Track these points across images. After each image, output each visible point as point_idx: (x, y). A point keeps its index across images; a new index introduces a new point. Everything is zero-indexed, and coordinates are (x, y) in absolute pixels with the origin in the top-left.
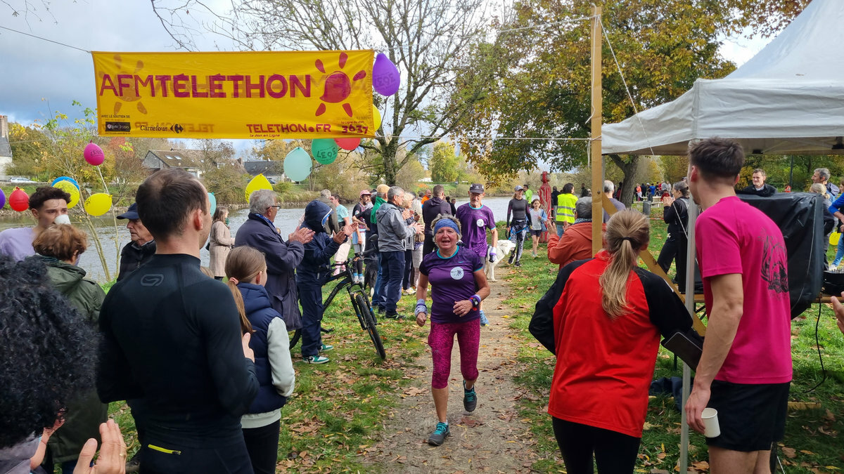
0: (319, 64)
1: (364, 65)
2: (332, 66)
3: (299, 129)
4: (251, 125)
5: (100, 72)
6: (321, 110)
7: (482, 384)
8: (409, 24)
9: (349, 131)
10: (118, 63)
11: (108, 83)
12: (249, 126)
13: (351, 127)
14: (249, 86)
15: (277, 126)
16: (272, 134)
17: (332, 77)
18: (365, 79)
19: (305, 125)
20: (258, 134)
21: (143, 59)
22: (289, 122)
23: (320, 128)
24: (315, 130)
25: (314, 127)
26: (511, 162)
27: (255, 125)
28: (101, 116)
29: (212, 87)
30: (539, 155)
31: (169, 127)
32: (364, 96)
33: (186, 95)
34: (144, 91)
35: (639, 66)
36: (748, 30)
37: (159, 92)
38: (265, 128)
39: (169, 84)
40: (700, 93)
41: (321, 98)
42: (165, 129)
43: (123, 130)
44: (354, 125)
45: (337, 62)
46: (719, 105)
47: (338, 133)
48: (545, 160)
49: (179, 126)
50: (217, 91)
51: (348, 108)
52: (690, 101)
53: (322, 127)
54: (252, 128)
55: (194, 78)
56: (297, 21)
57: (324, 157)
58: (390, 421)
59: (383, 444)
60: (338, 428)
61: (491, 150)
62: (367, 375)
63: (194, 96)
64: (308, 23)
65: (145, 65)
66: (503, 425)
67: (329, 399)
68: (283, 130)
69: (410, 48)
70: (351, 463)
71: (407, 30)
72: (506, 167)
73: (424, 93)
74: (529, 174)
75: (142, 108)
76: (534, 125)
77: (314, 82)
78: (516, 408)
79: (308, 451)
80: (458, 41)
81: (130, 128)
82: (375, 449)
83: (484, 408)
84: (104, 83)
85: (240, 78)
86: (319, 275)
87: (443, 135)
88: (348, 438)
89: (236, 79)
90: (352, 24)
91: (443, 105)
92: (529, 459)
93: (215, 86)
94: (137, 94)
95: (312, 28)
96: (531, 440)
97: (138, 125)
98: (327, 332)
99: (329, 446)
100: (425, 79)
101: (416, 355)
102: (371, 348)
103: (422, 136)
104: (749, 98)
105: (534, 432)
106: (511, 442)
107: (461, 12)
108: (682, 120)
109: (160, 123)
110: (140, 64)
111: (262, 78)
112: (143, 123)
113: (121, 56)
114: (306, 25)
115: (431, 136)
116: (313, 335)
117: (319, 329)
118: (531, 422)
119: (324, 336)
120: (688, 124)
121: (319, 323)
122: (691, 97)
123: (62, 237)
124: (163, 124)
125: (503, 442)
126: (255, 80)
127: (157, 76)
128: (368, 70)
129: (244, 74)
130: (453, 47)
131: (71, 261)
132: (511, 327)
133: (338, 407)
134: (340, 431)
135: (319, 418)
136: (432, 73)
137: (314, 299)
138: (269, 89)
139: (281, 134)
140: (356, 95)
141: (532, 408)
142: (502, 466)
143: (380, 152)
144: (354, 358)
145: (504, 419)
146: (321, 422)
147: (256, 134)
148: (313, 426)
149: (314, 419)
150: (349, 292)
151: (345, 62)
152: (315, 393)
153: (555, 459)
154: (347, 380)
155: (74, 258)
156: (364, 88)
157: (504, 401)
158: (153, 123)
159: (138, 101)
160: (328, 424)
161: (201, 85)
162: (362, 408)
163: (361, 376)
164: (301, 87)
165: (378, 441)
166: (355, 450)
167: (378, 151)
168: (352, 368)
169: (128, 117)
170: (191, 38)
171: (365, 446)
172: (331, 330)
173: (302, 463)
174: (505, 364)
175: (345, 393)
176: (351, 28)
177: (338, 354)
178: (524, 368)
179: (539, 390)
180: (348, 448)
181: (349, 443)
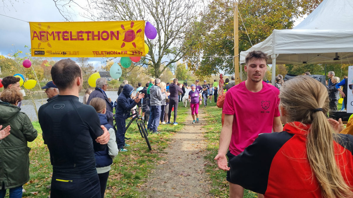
0: (122, 26)
1: (141, 27)
2: (128, 27)
3: (114, 53)
4: (95, 52)
5: (32, 31)
6: (123, 45)
7: (191, 159)
8: (165, 14)
9: (135, 54)
10: (40, 26)
11: (35, 35)
12: (94, 52)
13: (136, 52)
14: (94, 36)
15: (105, 52)
16: (103, 55)
17: (128, 32)
18: (141, 32)
19: (117, 51)
20: (97, 55)
21: (50, 25)
22: (110, 50)
23: (123, 53)
24: (121, 53)
25: (120, 52)
26: (208, 71)
27: (96, 52)
28: (32, 48)
29: (78, 36)
30: (220, 68)
31: (61, 53)
32: (141, 39)
33: (68, 39)
34: (51, 38)
35: (260, 31)
36: (305, 16)
37: (57, 38)
38: (100, 53)
39: (61, 35)
40: (275, 35)
41: (123, 40)
42: (59, 54)
43: (41, 54)
44: (137, 51)
45: (130, 25)
46: (283, 40)
47: (130, 55)
48: (222, 70)
49: (64, 52)
50: (80, 38)
51: (134, 44)
52: (272, 38)
53: (124, 52)
54: (95, 53)
55: (71, 32)
56: (119, 13)
57: (126, 65)
58: (151, 174)
59: (147, 183)
60: (128, 177)
61: (200, 66)
62: (143, 156)
63: (71, 40)
64: (123, 14)
65: (51, 27)
66: (198, 176)
67: (126, 165)
68: (108, 53)
69: (165, 24)
70: (133, 191)
71: (164, 16)
72: (206, 73)
73: (171, 42)
74: (216, 76)
75: (49, 45)
76: (217, 55)
77: (120, 33)
78: (204, 169)
79: (116, 186)
80: (185, 20)
81: (44, 53)
82: (144, 185)
83: (191, 169)
84: (34, 35)
85: (90, 32)
86: (124, 114)
87: (179, 59)
88: (133, 181)
89: (88, 33)
90: (141, 14)
91: (179, 47)
92: (208, 189)
93: (79, 36)
94: (48, 40)
95: (125, 15)
96: (210, 181)
97: (48, 52)
98: (128, 139)
99: (125, 184)
100: (171, 36)
101: (164, 148)
102: (146, 146)
103: (171, 60)
104: (295, 37)
105: (211, 179)
106: (201, 182)
107: (186, 9)
108: (269, 47)
109: (57, 51)
110: (49, 27)
111: (99, 32)
112: (50, 51)
113: (41, 23)
114: (122, 14)
115: (174, 59)
116: (121, 140)
117: (124, 138)
118: (210, 174)
119: (126, 141)
120: (270, 48)
121: (124, 135)
122: (272, 37)
123: (12, 94)
124: (58, 51)
125: (198, 182)
126: (96, 33)
127: (55, 32)
128: (143, 28)
129: (92, 31)
130: (183, 23)
131: (15, 104)
132: (205, 137)
133: (130, 169)
134: (130, 178)
135: (121, 173)
136: (175, 33)
137: (122, 125)
138: (102, 37)
139: (107, 55)
140: (138, 39)
141: (211, 169)
142: (197, 192)
143: (153, 66)
144: (138, 149)
145: (199, 173)
146: (122, 175)
147: (96, 55)
148: (119, 176)
149: (119, 174)
150: (137, 122)
151: (133, 26)
152: (121, 163)
153: (219, 189)
154: (134, 158)
155: (16, 103)
156: (141, 36)
157: (199, 166)
158: (54, 51)
159: (48, 42)
160: (125, 175)
161: (74, 36)
162: (140, 169)
163: (141, 156)
164: (115, 36)
165: (146, 182)
166: (135, 186)
167: (152, 66)
168: (137, 153)
169: (44, 49)
170: (71, 17)
171: (140, 184)
172: (129, 139)
173: (113, 191)
174: (201, 151)
175: (133, 163)
176: (141, 15)
177: (132, 148)
178: (209, 153)
179: (215, 161)
180: (133, 185)
181: (133, 183)
